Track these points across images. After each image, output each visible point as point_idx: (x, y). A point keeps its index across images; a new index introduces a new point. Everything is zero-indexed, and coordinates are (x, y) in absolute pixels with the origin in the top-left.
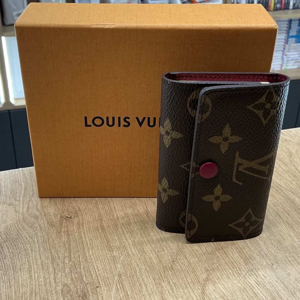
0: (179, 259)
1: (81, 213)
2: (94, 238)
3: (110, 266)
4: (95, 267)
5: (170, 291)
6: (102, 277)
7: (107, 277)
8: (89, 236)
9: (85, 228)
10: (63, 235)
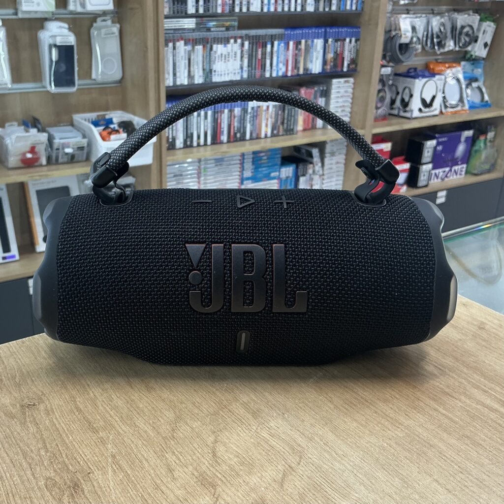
0: (180, 427)
1: (47, 397)
2: (71, 423)
3: (99, 448)
4: (81, 453)
5: (177, 461)
6: (92, 462)
7: (98, 461)
8: (64, 421)
9: (56, 414)
10: (30, 425)
